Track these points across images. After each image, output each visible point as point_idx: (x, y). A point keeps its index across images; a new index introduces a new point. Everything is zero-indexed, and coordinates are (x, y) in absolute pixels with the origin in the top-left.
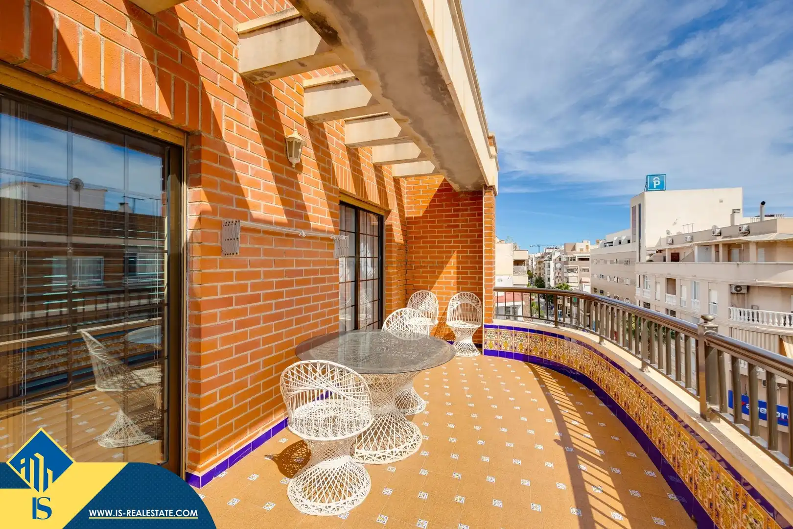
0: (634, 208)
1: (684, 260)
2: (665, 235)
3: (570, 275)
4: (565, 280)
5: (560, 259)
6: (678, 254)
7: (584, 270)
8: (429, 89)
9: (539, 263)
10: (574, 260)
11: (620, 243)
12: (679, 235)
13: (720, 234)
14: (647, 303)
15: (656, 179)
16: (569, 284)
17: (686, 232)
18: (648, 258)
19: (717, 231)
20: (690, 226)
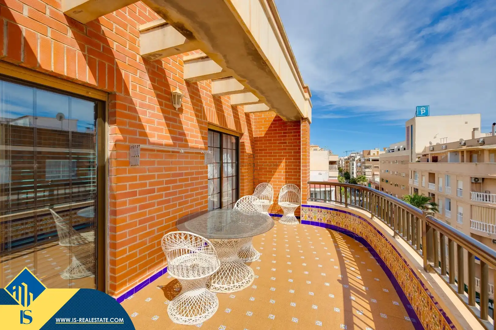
0: (408, 128)
1: (440, 161)
2: (428, 145)
3: (367, 170)
4: (363, 174)
5: (360, 160)
6: (437, 157)
7: (376, 167)
8: (255, 63)
9: (347, 162)
10: (369, 161)
11: (399, 150)
12: (438, 145)
13: (465, 144)
14: (416, 189)
15: (423, 109)
16: (366, 176)
17: (442, 143)
18: (417, 159)
19: (463, 142)
20: (445, 139)
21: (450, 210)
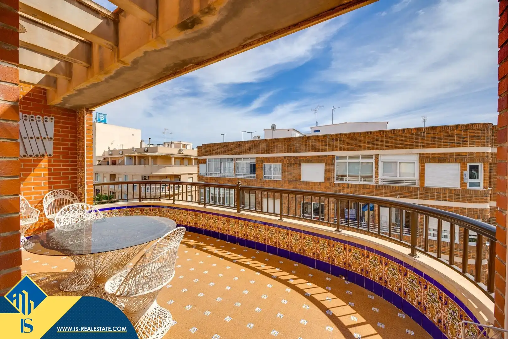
1: (119, 164)
2: (107, 150)
6: (115, 161)
8: (171, 65)
12: (115, 150)
13: (136, 151)
14: (98, 190)
15: (102, 116)
17: (119, 149)
18: (97, 163)
19: (135, 150)
20: (121, 146)
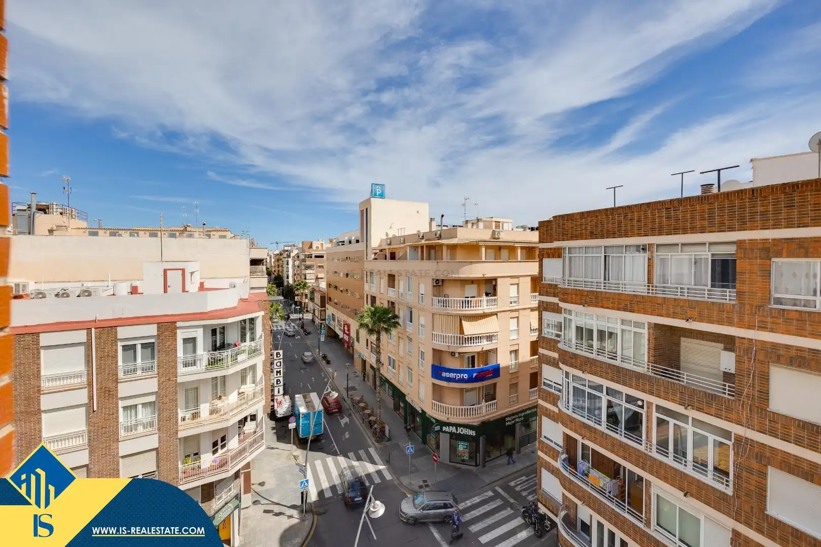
0: (362, 212)
1: (399, 259)
2: (385, 237)
3: (308, 271)
4: (303, 277)
5: (298, 257)
6: (394, 254)
7: (320, 267)
9: (278, 260)
10: (311, 257)
11: (350, 242)
12: (394, 237)
13: (423, 238)
14: (374, 297)
15: (378, 188)
16: (307, 281)
17: (400, 235)
18: (373, 256)
19: (421, 235)
20: (403, 230)
21: (411, 322)
